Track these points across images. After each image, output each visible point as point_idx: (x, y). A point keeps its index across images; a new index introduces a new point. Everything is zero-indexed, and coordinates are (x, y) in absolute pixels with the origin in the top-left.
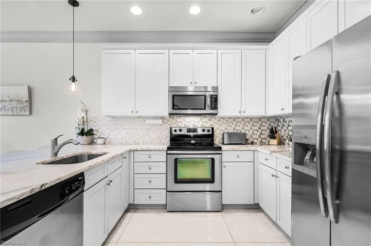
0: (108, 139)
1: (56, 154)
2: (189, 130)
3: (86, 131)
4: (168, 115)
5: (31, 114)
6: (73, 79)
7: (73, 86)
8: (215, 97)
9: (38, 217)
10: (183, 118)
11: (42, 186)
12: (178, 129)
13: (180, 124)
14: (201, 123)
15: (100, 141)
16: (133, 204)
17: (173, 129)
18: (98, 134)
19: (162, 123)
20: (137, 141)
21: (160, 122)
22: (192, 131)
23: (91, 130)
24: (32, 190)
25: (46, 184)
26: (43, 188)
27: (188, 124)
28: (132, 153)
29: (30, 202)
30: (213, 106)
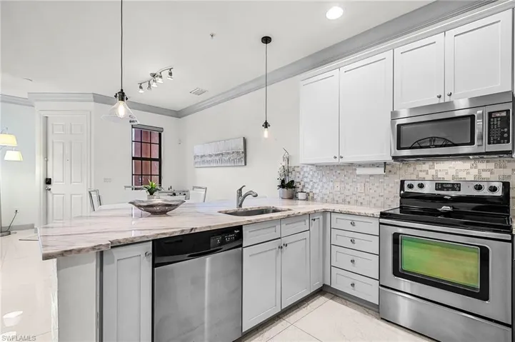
0: (311, 194)
1: (240, 206)
2: (440, 186)
3: (287, 182)
4: (391, 158)
5: (245, 164)
6: (266, 125)
7: (266, 133)
8: (504, 114)
9: (189, 256)
10: (431, 163)
11: (192, 229)
12: (415, 184)
13: (422, 175)
14: (475, 172)
15: (300, 196)
16: (329, 287)
17: (406, 183)
18: (301, 187)
19: (383, 173)
20: (348, 199)
21: (380, 171)
22: (448, 189)
23: (293, 181)
24: (183, 231)
25: (196, 228)
26: (193, 232)
27: (440, 175)
28: (328, 215)
29: (181, 241)
30: (496, 136)
